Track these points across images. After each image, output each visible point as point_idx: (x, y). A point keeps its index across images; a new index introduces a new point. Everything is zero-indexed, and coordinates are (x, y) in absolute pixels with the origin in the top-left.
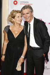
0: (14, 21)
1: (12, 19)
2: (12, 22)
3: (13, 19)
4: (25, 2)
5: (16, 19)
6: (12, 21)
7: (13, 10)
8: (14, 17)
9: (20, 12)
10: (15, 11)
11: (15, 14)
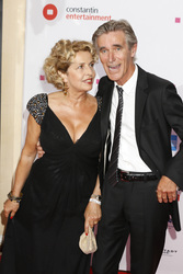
0: (66, 81)
1: (60, 73)
2: (57, 85)
3: (63, 76)
4: (86, 11)
5: (74, 76)
6: (59, 81)
7: (61, 42)
8: (64, 68)
9: (87, 49)
10: (69, 42)
11: (68, 56)
